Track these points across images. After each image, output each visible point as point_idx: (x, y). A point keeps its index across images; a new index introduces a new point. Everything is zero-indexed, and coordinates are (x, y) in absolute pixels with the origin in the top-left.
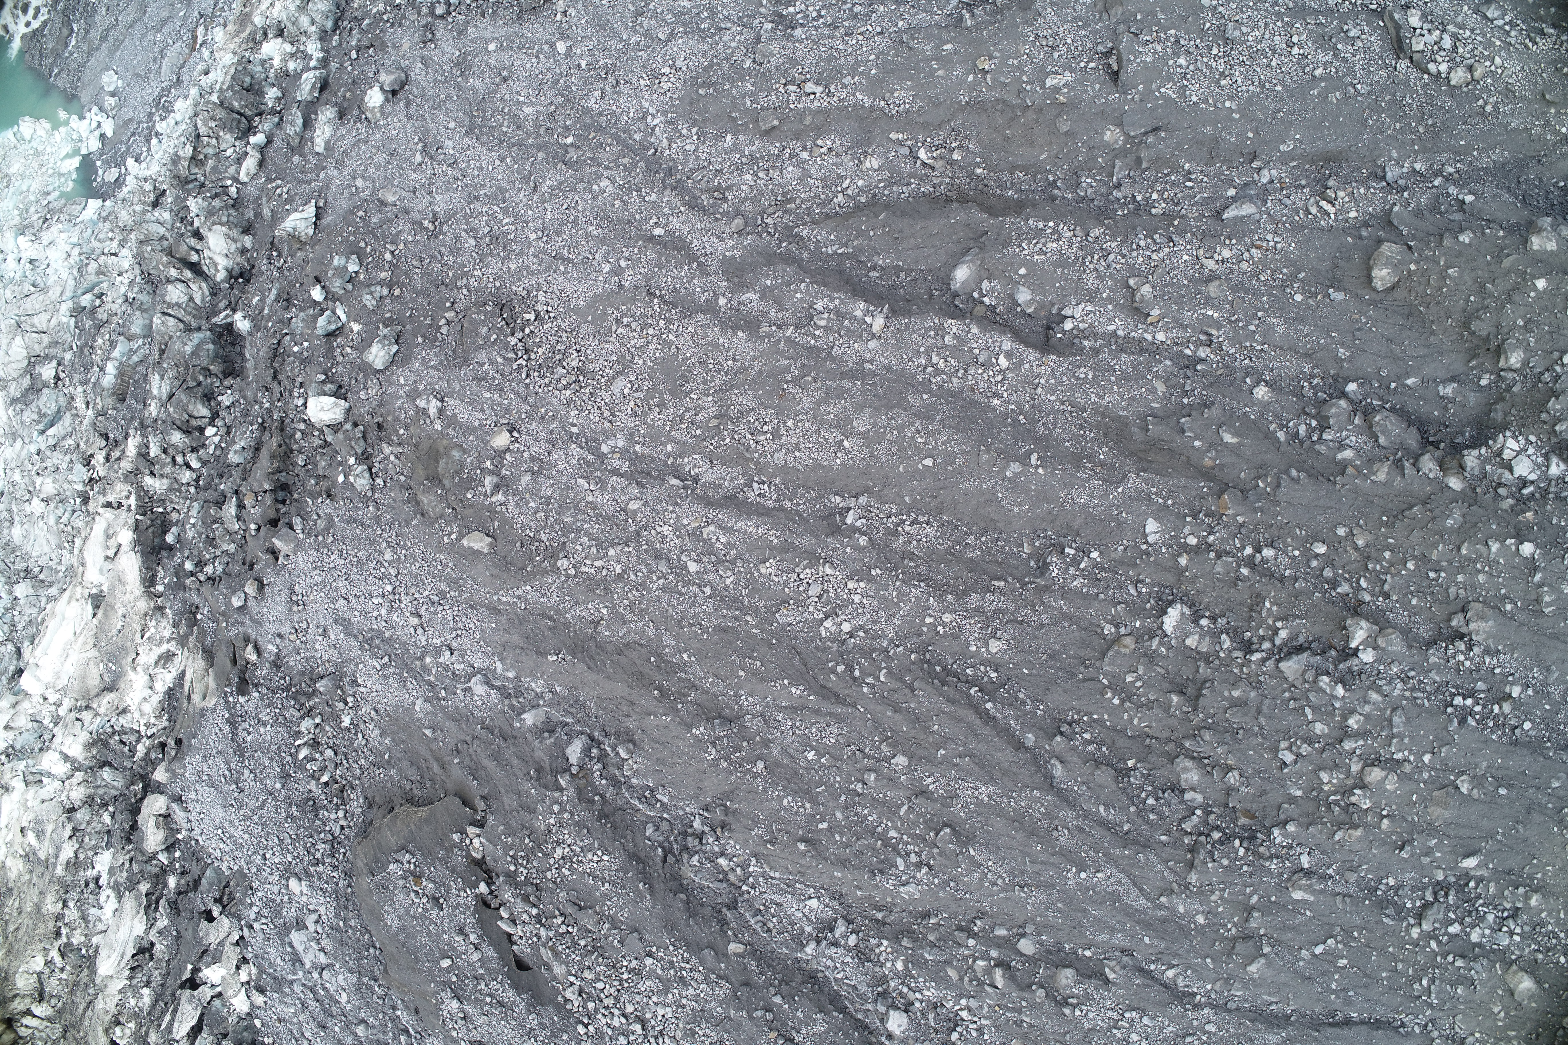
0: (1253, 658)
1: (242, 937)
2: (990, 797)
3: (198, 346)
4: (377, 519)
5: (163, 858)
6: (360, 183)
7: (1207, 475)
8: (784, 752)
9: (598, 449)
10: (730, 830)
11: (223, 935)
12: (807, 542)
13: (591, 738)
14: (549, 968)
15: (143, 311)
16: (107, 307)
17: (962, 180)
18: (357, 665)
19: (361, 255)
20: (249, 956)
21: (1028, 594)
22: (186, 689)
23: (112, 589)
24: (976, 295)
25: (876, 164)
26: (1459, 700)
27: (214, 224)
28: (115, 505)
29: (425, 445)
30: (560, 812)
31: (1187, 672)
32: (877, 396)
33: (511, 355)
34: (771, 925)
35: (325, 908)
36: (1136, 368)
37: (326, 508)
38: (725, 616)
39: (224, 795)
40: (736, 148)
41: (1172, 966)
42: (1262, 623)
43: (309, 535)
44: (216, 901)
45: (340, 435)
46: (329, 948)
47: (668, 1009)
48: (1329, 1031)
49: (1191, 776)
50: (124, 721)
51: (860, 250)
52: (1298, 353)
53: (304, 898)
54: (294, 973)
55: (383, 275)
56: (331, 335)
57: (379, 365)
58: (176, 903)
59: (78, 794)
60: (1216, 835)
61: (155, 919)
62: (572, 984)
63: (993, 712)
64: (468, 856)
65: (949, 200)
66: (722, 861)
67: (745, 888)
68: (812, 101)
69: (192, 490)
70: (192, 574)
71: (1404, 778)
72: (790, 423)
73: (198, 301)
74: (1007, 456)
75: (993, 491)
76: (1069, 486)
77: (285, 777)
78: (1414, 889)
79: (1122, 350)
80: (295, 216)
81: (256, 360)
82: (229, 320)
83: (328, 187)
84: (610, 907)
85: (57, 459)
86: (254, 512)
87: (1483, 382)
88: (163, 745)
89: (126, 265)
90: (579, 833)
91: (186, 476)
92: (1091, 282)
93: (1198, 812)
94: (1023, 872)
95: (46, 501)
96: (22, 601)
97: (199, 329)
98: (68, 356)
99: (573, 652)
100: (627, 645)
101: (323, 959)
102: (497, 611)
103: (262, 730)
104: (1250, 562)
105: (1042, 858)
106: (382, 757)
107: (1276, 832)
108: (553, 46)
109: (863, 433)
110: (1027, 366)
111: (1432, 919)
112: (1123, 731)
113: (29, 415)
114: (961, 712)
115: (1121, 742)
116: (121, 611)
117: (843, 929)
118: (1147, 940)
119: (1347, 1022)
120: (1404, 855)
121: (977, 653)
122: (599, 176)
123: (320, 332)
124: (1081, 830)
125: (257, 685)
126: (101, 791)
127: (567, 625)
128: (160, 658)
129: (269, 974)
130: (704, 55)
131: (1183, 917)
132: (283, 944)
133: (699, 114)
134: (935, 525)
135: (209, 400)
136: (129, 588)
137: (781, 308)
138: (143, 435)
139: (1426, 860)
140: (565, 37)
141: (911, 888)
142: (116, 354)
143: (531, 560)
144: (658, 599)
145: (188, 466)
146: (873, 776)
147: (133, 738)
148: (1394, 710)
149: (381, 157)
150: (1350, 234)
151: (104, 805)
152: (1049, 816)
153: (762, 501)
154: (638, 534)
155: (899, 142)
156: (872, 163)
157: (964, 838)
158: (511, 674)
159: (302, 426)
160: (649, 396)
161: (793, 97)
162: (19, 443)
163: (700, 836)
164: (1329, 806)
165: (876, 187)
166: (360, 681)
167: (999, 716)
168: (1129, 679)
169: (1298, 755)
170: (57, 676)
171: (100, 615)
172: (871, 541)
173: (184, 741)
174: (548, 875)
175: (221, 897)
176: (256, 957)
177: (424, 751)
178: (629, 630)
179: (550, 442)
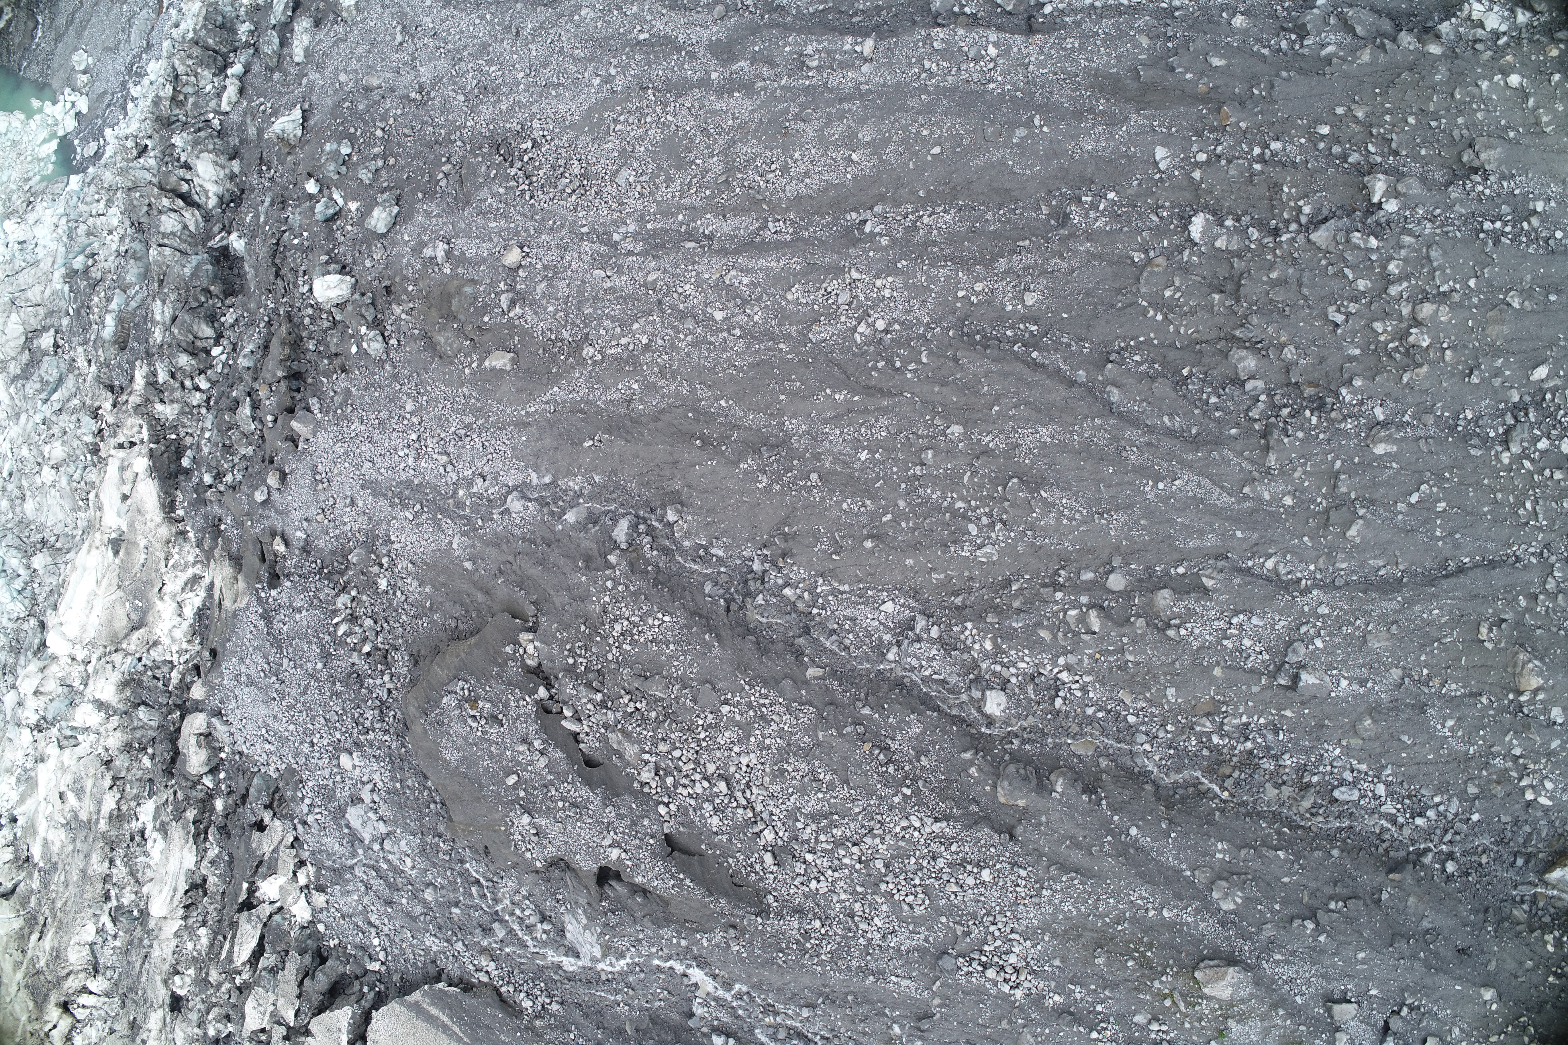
0: (1283, 239)
1: (296, 839)
2: (1052, 437)
3: (197, 268)
4: (395, 377)
5: (208, 781)
6: (343, 77)
7: (1204, 99)
8: (836, 460)
9: (610, 239)
10: (792, 556)
11: (276, 840)
12: (829, 259)
13: (637, 516)
14: (620, 755)
15: (136, 259)
16: (100, 266)
18: (389, 523)
19: (352, 139)
20: (305, 855)
21: (1054, 245)
22: (217, 601)
23: (131, 525)
24: (956, 9)
26: (1487, 225)
27: (201, 152)
28: (126, 445)
29: (436, 292)
30: (615, 587)
31: (1223, 271)
32: (878, 108)
33: (513, 183)
34: (847, 642)
35: (380, 775)
36: (1118, 29)
37: (342, 382)
38: (758, 351)
39: (264, 690)
41: (1270, 556)
42: (1285, 205)
43: (327, 413)
44: (266, 807)
45: (350, 308)
46: (388, 815)
47: (752, 756)
48: (1445, 583)
49: (1248, 362)
50: (156, 655)
53: (357, 772)
54: (354, 854)
55: (376, 150)
56: (330, 220)
57: (382, 229)
58: (225, 826)
59: (114, 742)
60: (1285, 412)
61: (205, 849)
62: (647, 763)
63: (1039, 359)
64: (524, 666)
66: (788, 592)
67: (815, 611)
69: (204, 411)
70: (212, 486)
71: (1454, 307)
72: (797, 155)
73: (192, 228)
74: (1011, 125)
75: (1002, 162)
76: (1075, 137)
77: (326, 656)
78: (1493, 417)
79: (1102, 17)
80: (283, 120)
81: (256, 268)
82: (224, 243)
83: (311, 90)
84: (678, 668)
85: (65, 421)
86: (269, 403)
88: (197, 668)
89: (115, 222)
90: (636, 602)
91: (197, 398)
93: (1263, 398)
94: (1098, 501)
95: (56, 467)
96: (40, 572)
97: (195, 254)
98: (65, 322)
99: (609, 431)
100: (662, 411)
101: (382, 828)
102: (526, 425)
103: (298, 617)
104: (1261, 159)
105: (1115, 480)
106: (424, 606)
107: (1344, 391)
109: (869, 143)
110: (1016, 50)
111: (1518, 439)
112: (1172, 344)
113: (32, 387)
114: (1007, 368)
115: (1172, 355)
116: (142, 543)
117: (923, 624)
118: (1239, 534)
119: (1462, 570)
120: (1475, 380)
121: (1015, 311)
123: (319, 217)
124: (1149, 444)
125: (288, 576)
126: (138, 735)
127: (599, 411)
128: (186, 584)
129: (328, 869)
131: (1270, 503)
132: (339, 827)
134: (953, 211)
135: (212, 321)
136: (149, 517)
137: (772, 64)
138: (149, 364)
139: (1497, 382)
141: (988, 549)
142: (113, 306)
143: (555, 361)
144: (688, 355)
145: (197, 389)
146: (930, 453)
147: (165, 669)
148: (1429, 247)
149: (361, 50)
151: (143, 749)
152: (1114, 439)
153: (779, 237)
154: (660, 302)
157: (1033, 483)
158: (547, 480)
159: (310, 311)
160: (654, 175)
162: (23, 417)
163: (762, 578)
164: (1390, 356)
166: (393, 539)
167: (1046, 361)
168: (1168, 293)
169: (1348, 315)
170: (84, 629)
171: (122, 553)
172: (894, 241)
173: (220, 650)
174: (610, 657)
175: (272, 803)
176: (313, 853)
177: (466, 587)
178: (663, 396)
179: (560, 247)
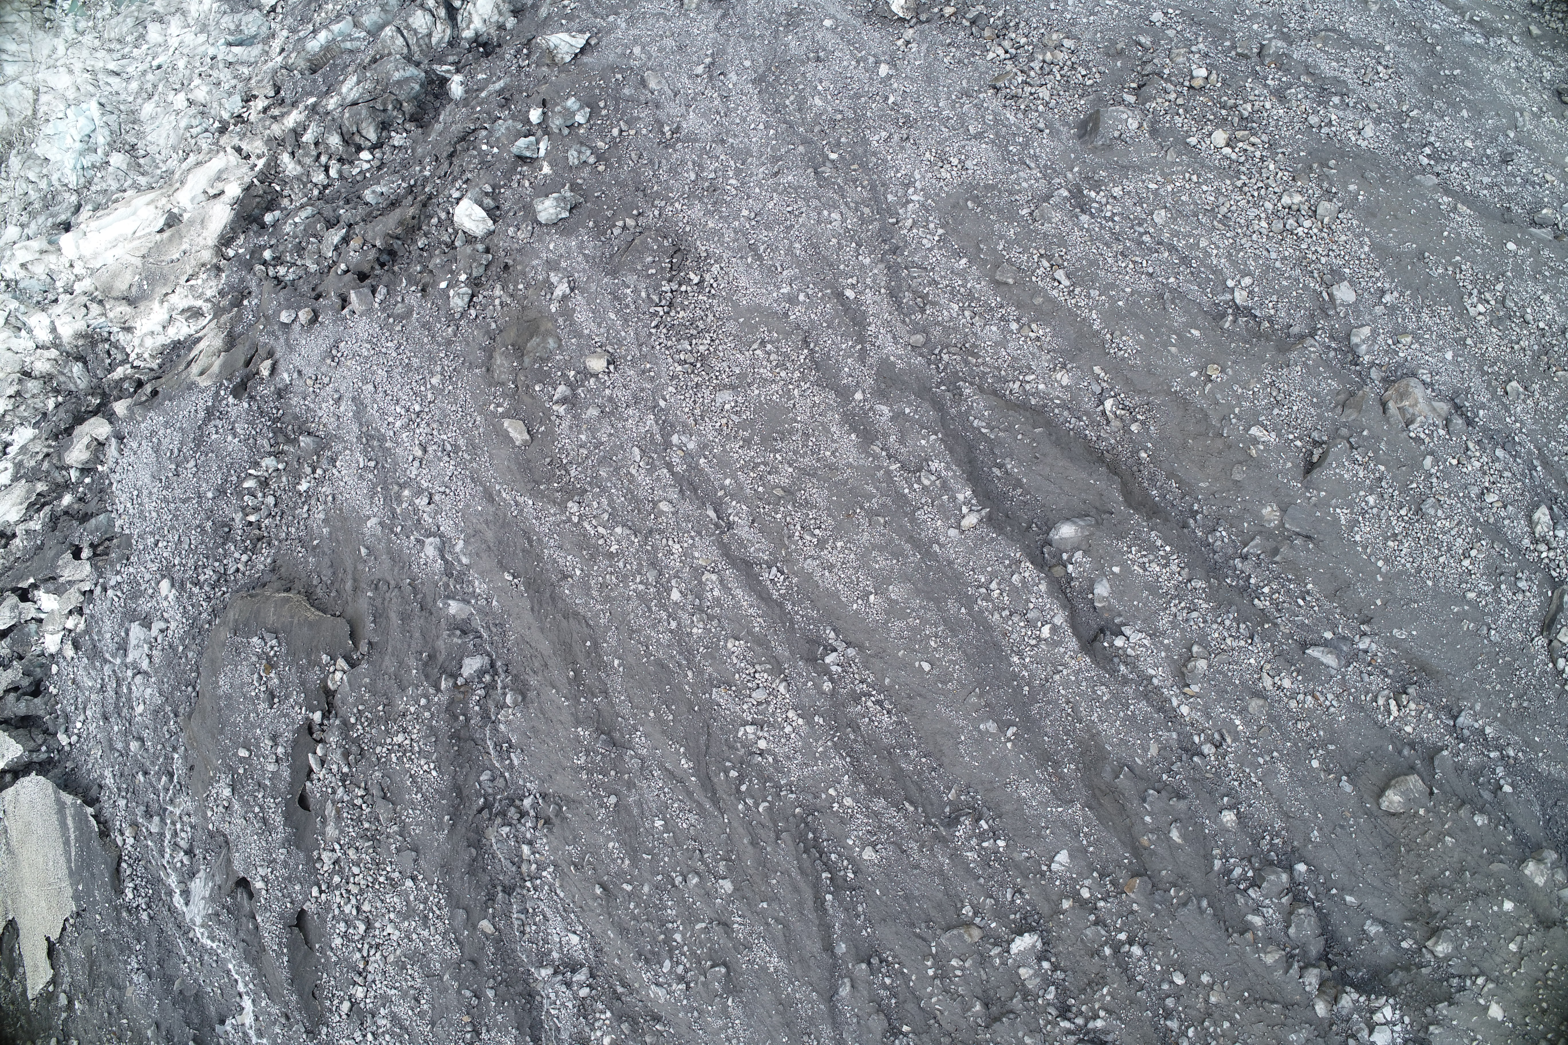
0: (1062, 1024)
1: (91, 591)
2: (776, 970)
3: (407, 80)
4: (449, 343)
5: (74, 475)
6: (637, 50)
7: (1137, 850)
8: (640, 804)
9: (670, 435)
10: (550, 830)
11: (77, 577)
12: (782, 651)
13: (492, 665)
14: (324, 823)
15: (383, 11)
17: (1124, 451)
18: (346, 448)
19: (594, 111)
20: (86, 611)
21: (926, 833)
22: (192, 355)
23: (191, 222)
24: (1065, 556)
25: (1065, 382)
28: (244, 154)
29: (532, 314)
30: (424, 707)
31: (1003, 993)
32: (925, 579)
33: (656, 298)
34: (528, 929)
35: (177, 626)
36: (1146, 720)
37: (414, 299)
38: (672, 657)
39: (161, 467)
40: (962, 274)
42: (1090, 1001)
43: (384, 310)
44: (92, 545)
45: (468, 249)
46: (157, 660)
47: (397, 933)
50: (123, 338)
51: (1000, 442)
52: (1280, 807)
53: (166, 604)
54: (114, 656)
55: (600, 144)
56: (521, 159)
57: (542, 217)
58: (58, 518)
59: (41, 366)
61: (31, 518)
62: (334, 850)
63: (828, 905)
64: (324, 681)
65: (1101, 460)
66: (526, 849)
67: (528, 884)
68: (1053, 288)
69: (316, 192)
70: (265, 263)
72: (839, 544)
73: (434, 40)
74: (992, 712)
76: (1023, 775)
77: (221, 491)
79: (1146, 696)
80: (564, 36)
81: (445, 128)
82: (448, 75)
83: (608, 32)
84: (410, 815)
85: (225, 75)
86: (353, 255)
87: (1404, 945)
88: (140, 384)
90: (427, 737)
91: (319, 177)
92: (1164, 623)
95: (191, 102)
96: (111, 169)
97: (418, 64)
99: (528, 585)
100: (576, 614)
101: (145, 665)
102: (491, 499)
103: (230, 438)
104: (1117, 947)
106: (312, 540)
108: (877, 63)
109: (892, 600)
110: (1062, 650)
112: (919, 999)
113: (228, 21)
114: (802, 885)
115: (911, 1006)
116: (185, 246)
117: (583, 978)
121: (851, 848)
122: (835, 206)
123: (514, 150)
125: (252, 398)
126: (62, 379)
127: (539, 558)
128: (189, 309)
129: (92, 639)
130: (994, 174)
132: (121, 625)
133: (955, 220)
134: (894, 718)
135: (383, 129)
136: (205, 233)
137: (902, 441)
138: (308, 117)
140: (892, 64)
141: (661, 992)
142: (336, 28)
143: (549, 481)
144: (629, 599)
145: (327, 169)
146: (696, 880)
147: (119, 357)
149: (670, 43)
150: (1393, 743)
151: (57, 391)
152: (811, 1020)
153: (770, 586)
154: (651, 531)
155: (1097, 378)
156: (1064, 378)
157: (732, 987)
158: (465, 560)
159: (443, 216)
160: (742, 426)
161: (1040, 272)
162: (203, 37)
163: (523, 814)
165: (1052, 400)
166: (338, 464)
167: (831, 911)
170: (95, 256)
171: (166, 235)
172: (834, 691)
173: (160, 395)
174: (378, 749)
175: (99, 545)
176: (92, 616)
177: (349, 564)
178: (587, 603)
179: (635, 396)
